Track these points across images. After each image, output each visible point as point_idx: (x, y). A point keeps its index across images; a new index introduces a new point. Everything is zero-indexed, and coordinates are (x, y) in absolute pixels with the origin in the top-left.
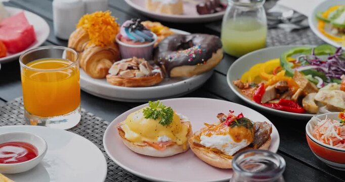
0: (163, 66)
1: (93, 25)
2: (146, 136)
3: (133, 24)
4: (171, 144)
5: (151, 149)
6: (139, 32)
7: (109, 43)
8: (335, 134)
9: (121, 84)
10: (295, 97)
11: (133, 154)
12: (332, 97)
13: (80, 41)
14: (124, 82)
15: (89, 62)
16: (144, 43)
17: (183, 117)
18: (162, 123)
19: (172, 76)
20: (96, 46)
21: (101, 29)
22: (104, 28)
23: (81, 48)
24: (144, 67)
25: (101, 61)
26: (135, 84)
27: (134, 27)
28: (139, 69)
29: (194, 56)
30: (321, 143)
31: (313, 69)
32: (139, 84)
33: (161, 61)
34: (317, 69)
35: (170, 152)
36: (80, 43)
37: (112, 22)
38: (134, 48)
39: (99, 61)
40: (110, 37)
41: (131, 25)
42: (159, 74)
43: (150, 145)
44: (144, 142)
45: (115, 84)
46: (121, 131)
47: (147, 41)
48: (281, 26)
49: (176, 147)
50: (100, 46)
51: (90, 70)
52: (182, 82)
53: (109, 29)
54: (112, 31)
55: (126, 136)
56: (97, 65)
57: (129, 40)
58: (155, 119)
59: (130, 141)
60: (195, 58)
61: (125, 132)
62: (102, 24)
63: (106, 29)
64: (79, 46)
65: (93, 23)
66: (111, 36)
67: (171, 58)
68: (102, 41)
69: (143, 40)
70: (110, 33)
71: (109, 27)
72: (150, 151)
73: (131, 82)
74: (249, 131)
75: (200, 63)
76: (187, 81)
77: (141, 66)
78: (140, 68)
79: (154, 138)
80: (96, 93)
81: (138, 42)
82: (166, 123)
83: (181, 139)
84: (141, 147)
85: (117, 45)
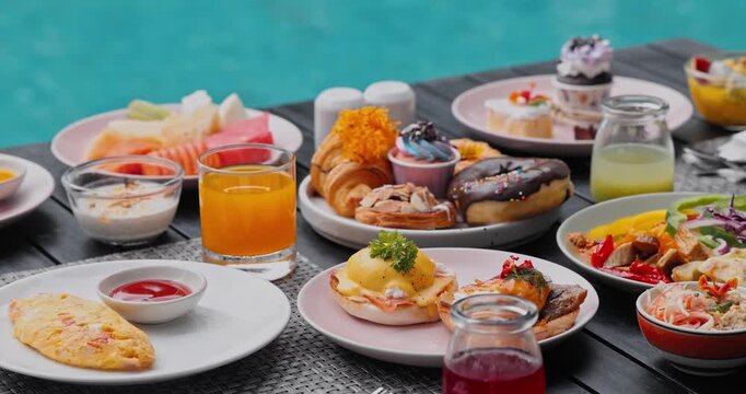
0: (457, 203)
1: (352, 126)
2: (367, 288)
3: (418, 130)
4: (405, 304)
5: (372, 307)
6: (424, 143)
7: (374, 160)
8: (681, 307)
9: (373, 222)
10: (662, 262)
11: (347, 317)
12: (725, 267)
13: (328, 153)
14: (378, 218)
15: (336, 187)
16: (433, 162)
17: (447, 269)
18: (396, 267)
19: (470, 220)
20: (351, 161)
21: (363, 133)
22: (368, 132)
23: (329, 164)
24: (419, 199)
25: (356, 188)
26: (396, 223)
27: (418, 133)
28: (409, 201)
29: (506, 185)
30: (652, 318)
31: (720, 226)
32: (403, 224)
33: (455, 193)
34: (726, 226)
35: (405, 316)
36: (329, 157)
37: (383, 124)
38: (413, 169)
39: (352, 187)
40: (375, 148)
41: (414, 130)
42: (445, 212)
43: (373, 302)
44: (365, 296)
45: (365, 222)
46: (335, 280)
47: (438, 159)
48: (723, 172)
49: (414, 308)
50: (358, 161)
51: (336, 202)
52: (482, 228)
53: (378, 136)
54: (382, 138)
55: (339, 287)
56: (347, 193)
57: (407, 156)
58: (385, 259)
59: (342, 294)
60: (506, 189)
61: (340, 280)
62: (366, 126)
63: (371, 135)
64: (327, 161)
65: (352, 122)
66: (379, 147)
67: (469, 188)
68: (361, 152)
69: (432, 157)
70: (378, 142)
71: (378, 132)
72: (371, 311)
73: (389, 220)
74: (534, 289)
75: (515, 199)
76: (487, 227)
77: (414, 197)
78: (412, 199)
79: (380, 289)
80: (332, 236)
81: (422, 159)
82: (402, 268)
83: (426, 298)
84: (357, 305)
85: (390, 165)
